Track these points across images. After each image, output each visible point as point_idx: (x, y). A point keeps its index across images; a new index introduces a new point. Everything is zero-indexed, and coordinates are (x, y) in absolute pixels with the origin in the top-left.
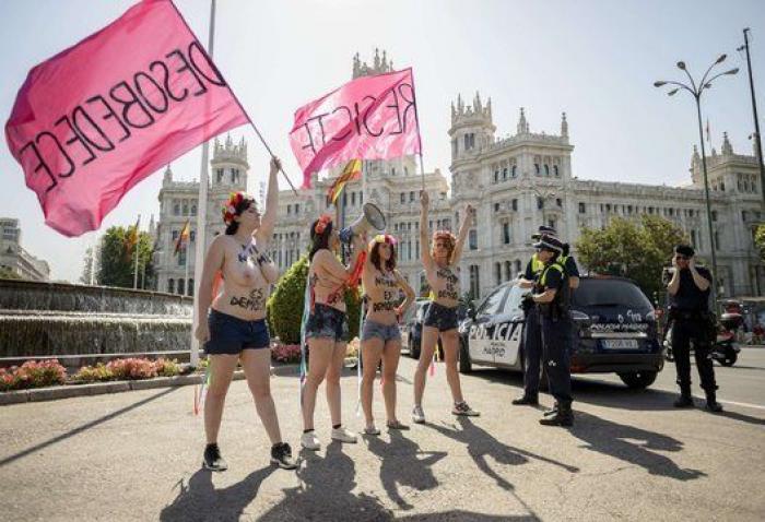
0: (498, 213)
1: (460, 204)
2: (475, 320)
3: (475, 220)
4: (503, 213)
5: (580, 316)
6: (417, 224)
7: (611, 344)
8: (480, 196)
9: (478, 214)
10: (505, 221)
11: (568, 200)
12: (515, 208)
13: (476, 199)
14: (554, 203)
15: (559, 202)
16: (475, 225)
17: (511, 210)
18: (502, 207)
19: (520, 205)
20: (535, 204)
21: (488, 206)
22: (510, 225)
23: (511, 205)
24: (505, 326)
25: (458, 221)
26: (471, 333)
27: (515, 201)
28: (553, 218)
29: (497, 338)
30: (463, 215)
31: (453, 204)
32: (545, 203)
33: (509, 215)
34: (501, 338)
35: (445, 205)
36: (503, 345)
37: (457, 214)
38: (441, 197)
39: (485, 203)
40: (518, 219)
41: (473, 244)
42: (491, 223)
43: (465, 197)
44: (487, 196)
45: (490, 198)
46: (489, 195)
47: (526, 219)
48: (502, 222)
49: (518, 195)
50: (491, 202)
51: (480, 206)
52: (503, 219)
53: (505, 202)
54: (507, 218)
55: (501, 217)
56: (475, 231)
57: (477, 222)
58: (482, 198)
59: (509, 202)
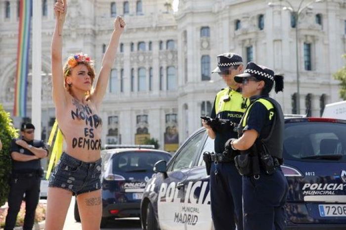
0: (239, 32)
1: (189, 20)
2: (166, 176)
3: (208, 42)
4: (246, 33)
5: (290, 172)
6: (104, 46)
7: (332, 210)
8: (216, 10)
9: (212, 32)
10: (247, 44)
11: (332, 15)
12: (261, 26)
13: (211, 13)
14: (312, 20)
15: (319, 17)
16: (209, 48)
17: (257, 28)
18: (244, 25)
19: (267, 21)
20: (287, 20)
21: (226, 23)
22: (254, 50)
23: (256, 22)
24: (198, 184)
25: (186, 42)
26: (161, 194)
27: (261, 17)
28: (310, 40)
29: (189, 202)
30: (194, 35)
31: (180, 18)
32: (299, 19)
33: (252, 36)
34: (193, 200)
35: (168, 20)
36: (196, 210)
37: (185, 32)
38: (164, 9)
39: (222, 19)
40: (264, 41)
41: (206, 74)
42: (230, 46)
43: (195, 11)
44: (224, 9)
45: (229, 12)
46: (228, 7)
47: (275, 41)
48: (243, 44)
49: (265, 9)
50: (230, 18)
51: (215, 22)
52: (244, 41)
53: (248, 17)
54: (250, 39)
55: (242, 38)
56: (208, 56)
57: (211, 44)
58: (218, 12)
59: (253, 18)
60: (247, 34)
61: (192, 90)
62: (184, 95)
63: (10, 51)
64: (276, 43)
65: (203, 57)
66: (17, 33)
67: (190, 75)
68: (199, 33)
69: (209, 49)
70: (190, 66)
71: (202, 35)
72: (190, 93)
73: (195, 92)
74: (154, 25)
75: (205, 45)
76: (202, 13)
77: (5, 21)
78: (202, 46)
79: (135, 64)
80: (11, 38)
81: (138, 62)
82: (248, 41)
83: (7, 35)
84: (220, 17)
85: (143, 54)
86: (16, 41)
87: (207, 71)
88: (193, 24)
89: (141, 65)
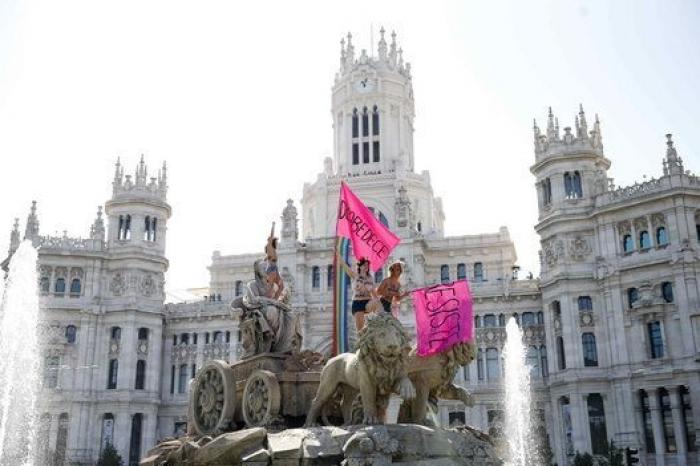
0: (636, 305)
1: (562, 288)
3: (591, 316)
8: (600, 277)
10: (650, 320)
12: (668, 297)
13: (592, 279)
16: (592, 323)
17: (662, 301)
18: (646, 296)
19: (679, 291)
21: (616, 293)
22: (661, 327)
23: (659, 292)
27: (667, 286)
30: (570, 308)
31: (546, 287)
33: (657, 309)
37: (557, 304)
39: (610, 288)
40: (676, 316)
41: (590, 357)
42: (624, 322)
43: (570, 277)
44: (613, 275)
45: (620, 280)
46: (617, 273)
47: (691, 317)
48: (644, 320)
49: (672, 276)
50: (621, 286)
51: (598, 291)
52: (646, 315)
53: (649, 286)
54: (655, 314)
55: (642, 312)
56: (591, 334)
57: (595, 318)
58: (603, 279)
59: (656, 286)
60: (650, 306)
61: (575, 379)
62: (563, 384)
63: (320, 327)
64: (694, 319)
65: (585, 334)
66: (331, 305)
67: (569, 359)
68: (577, 305)
69: (593, 325)
70: (567, 347)
71: (581, 307)
72: (572, 382)
73: (579, 382)
74: (507, 294)
75: (587, 320)
76: (579, 279)
77: (313, 291)
78: (582, 321)
79: (483, 343)
80: (323, 311)
81: (487, 341)
82: (651, 317)
83: (317, 309)
84: (606, 284)
85: (494, 331)
86: (330, 315)
87: (590, 353)
88: (568, 293)
89: (490, 345)
